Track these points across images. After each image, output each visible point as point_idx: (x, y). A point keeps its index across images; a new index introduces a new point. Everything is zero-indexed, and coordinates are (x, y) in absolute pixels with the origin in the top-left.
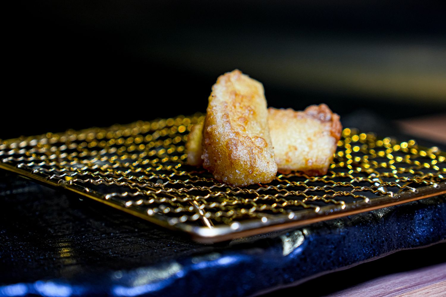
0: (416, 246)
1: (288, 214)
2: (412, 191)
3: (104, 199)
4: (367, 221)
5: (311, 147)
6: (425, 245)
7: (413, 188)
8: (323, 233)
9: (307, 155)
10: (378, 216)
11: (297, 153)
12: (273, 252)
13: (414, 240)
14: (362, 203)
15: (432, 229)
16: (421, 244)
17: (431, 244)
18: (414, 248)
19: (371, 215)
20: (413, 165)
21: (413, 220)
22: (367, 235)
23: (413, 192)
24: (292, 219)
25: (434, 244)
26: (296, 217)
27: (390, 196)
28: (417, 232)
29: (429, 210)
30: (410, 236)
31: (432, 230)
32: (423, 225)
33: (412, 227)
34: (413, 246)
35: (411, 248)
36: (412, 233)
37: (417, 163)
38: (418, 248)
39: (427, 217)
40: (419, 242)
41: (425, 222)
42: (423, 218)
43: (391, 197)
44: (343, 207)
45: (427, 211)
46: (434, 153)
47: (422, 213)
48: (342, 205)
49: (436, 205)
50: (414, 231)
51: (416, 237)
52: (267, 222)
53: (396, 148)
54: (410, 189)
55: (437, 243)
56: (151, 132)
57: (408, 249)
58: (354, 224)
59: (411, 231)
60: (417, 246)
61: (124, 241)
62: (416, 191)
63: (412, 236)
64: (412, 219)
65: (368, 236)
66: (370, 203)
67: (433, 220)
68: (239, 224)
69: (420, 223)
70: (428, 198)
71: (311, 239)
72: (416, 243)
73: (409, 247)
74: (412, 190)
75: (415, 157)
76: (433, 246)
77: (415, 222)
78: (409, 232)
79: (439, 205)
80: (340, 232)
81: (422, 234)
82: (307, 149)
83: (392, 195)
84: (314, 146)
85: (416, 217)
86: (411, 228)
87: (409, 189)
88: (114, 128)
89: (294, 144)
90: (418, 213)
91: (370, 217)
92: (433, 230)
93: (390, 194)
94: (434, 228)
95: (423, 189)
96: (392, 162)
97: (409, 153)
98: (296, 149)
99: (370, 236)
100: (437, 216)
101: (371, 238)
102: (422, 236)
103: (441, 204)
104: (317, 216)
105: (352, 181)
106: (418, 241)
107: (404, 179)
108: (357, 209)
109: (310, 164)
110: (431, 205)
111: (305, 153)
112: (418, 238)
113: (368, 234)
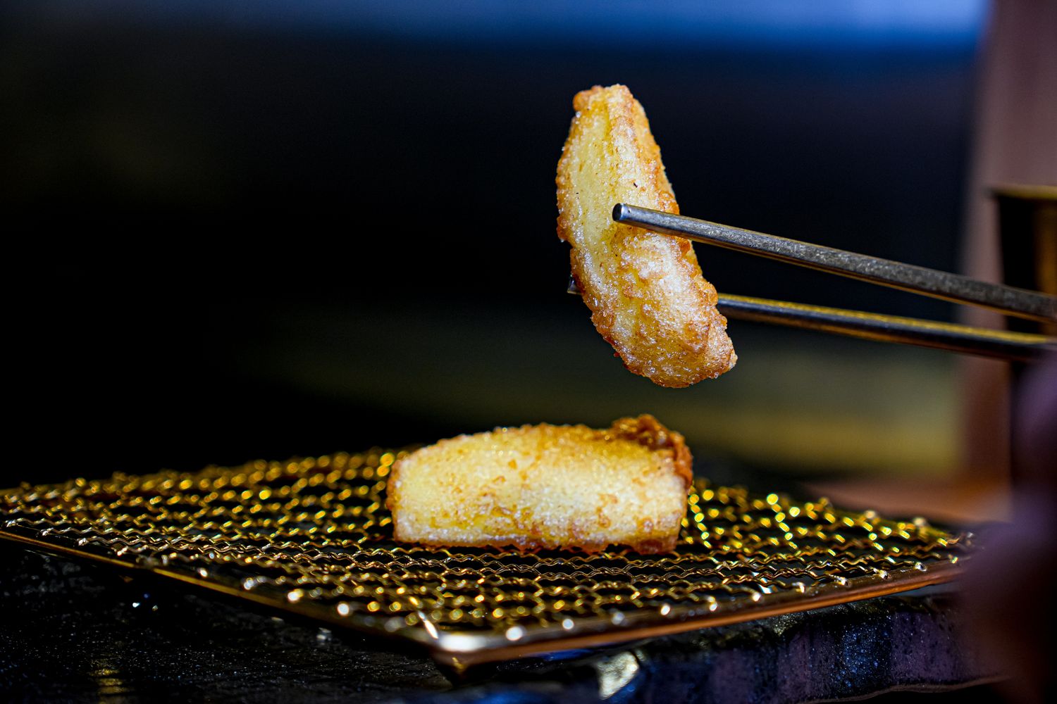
0: (846, 696)
1: (609, 616)
2: (840, 583)
3: (242, 588)
4: (754, 641)
5: (643, 496)
6: (863, 693)
7: (842, 578)
8: (674, 659)
9: (640, 512)
10: (773, 631)
11: (619, 509)
12: (581, 691)
13: (843, 684)
14: (747, 602)
15: (877, 662)
16: (856, 691)
17: (876, 693)
18: (844, 700)
19: (760, 630)
20: (831, 543)
21: (839, 643)
22: (755, 669)
23: (841, 585)
24: (620, 624)
25: (881, 692)
26: (627, 621)
27: (798, 590)
28: (847, 667)
29: (870, 624)
30: (835, 674)
31: (876, 664)
32: (860, 654)
33: (838, 657)
34: (840, 696)
35: (837, 699)
36: (839, 669)
37: (839, 538)
38: (850, 699)
39: (866, 638)
40: (853, 687)
41: (863, 648)
42: (858, 641)
43: (800, 593)
44: (713, 607)
45: (866, 628)
46: (869, 521)
47: (856, 631)
48: (710, 603)
49: (883, 615)
50: (843, 666)
51: (845, 678)
52: (573, 629)
53: (795, 512)
54: (836, 579)
55: (887, 691)
56: (289, 480)
57: (832, 700)
58: (730, 645)
59: (836, 665)
60: (849, 695)
61: (265, 683)
62: (846, 583)
63: (840, 675)
64: (839, 641)
65: (758, 671)
66: (762, 602)
67: (877, 644)
68: (523, 630)
69: (853, 651)
70: (868, 599)
71: (653, 670)
72: (846, 690)
73: (833, 696)
74: (840, 581)
75: (832, 528)
76: (879, 696)
77: (843, 648)
78: (833, 667)
79: (889, 615)
80: (704, 658)
81: (857, 671)
82: (636, 502)
83: (802, 589)
84: (650, 494)
85: (846, 637)
86: (836, 659)
87: (833, 580)
88: (210, 471)
89: (610, 492)
90: (849, 629)
91: (760, 634)
92: (879, 664)
93: (798, 587)
94: (880, 659)
95: (861, 580)
96: (789, 536)
97: (821, 520)
98: (616, 501)
99: (761, 670)
100: (885, 636)
101: (763, 675)
102: (858, 675)
103: (892, 614)
104: (666, 621)
105: (718, 568)
106: (849, 685)
107: (819, 564)
108: (738, 611)
109: (647, 530)
110: (874, 614)
111: (634, 508)
112: (851, 680)
113: (757, 666)
